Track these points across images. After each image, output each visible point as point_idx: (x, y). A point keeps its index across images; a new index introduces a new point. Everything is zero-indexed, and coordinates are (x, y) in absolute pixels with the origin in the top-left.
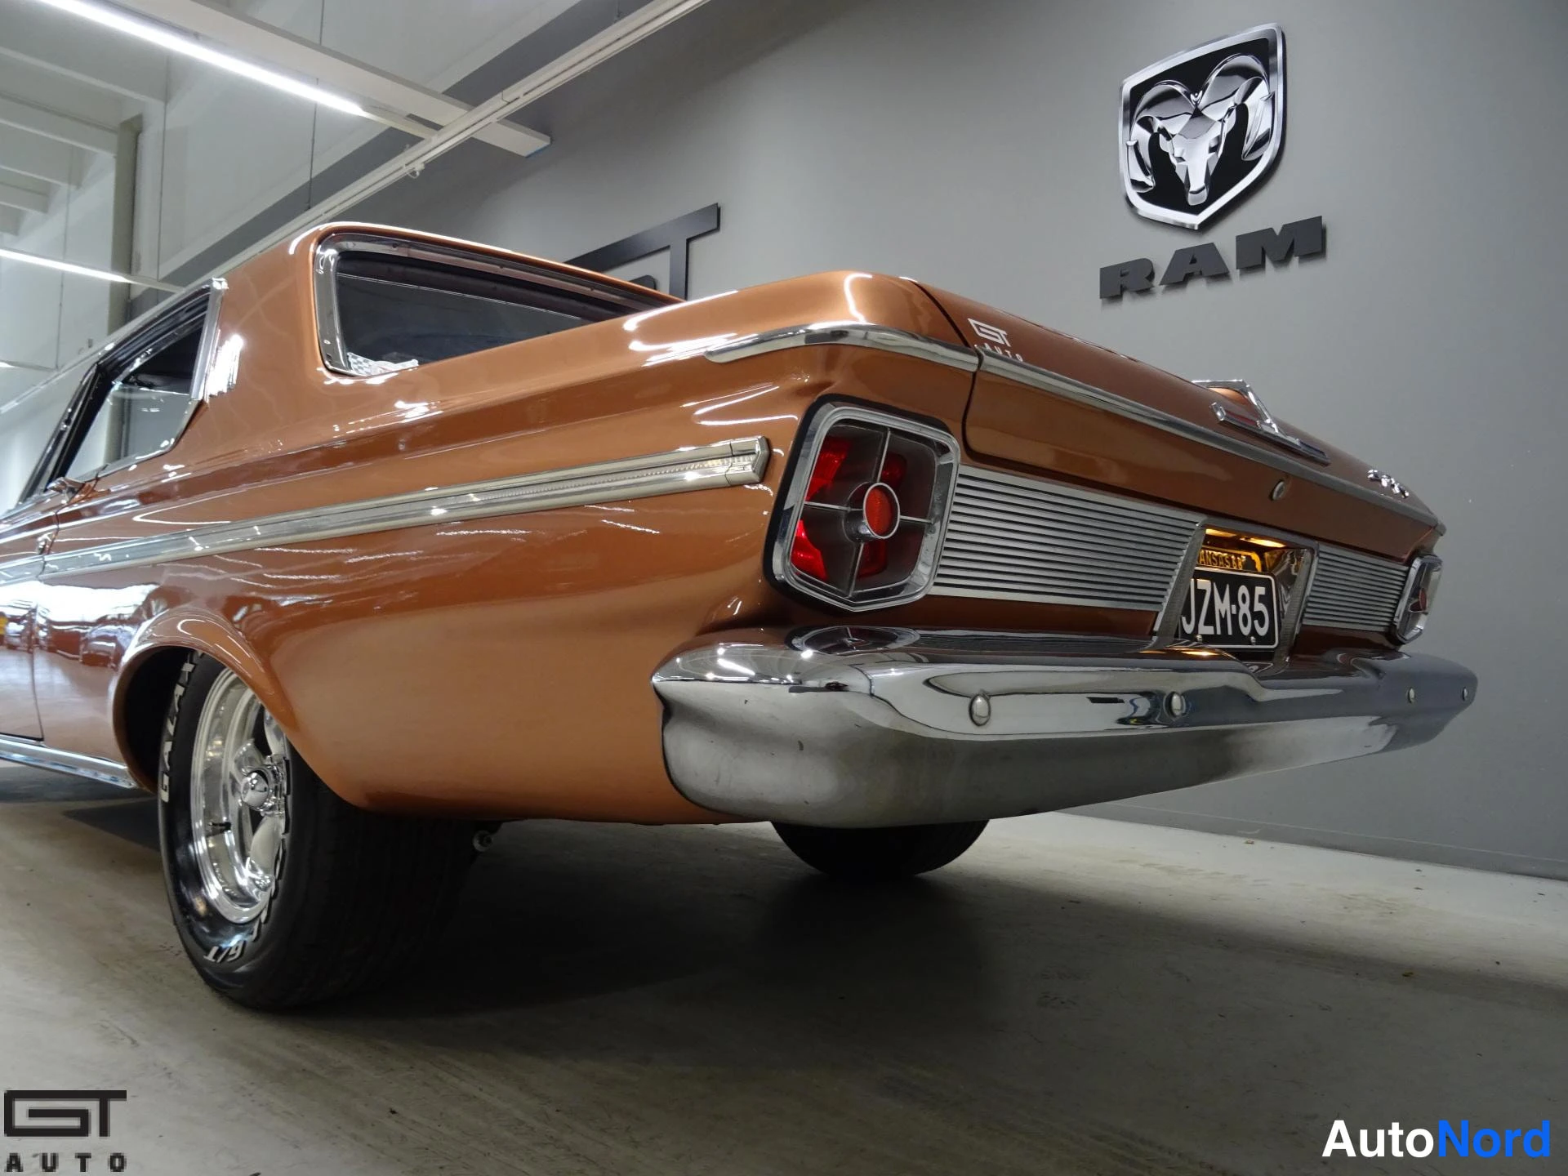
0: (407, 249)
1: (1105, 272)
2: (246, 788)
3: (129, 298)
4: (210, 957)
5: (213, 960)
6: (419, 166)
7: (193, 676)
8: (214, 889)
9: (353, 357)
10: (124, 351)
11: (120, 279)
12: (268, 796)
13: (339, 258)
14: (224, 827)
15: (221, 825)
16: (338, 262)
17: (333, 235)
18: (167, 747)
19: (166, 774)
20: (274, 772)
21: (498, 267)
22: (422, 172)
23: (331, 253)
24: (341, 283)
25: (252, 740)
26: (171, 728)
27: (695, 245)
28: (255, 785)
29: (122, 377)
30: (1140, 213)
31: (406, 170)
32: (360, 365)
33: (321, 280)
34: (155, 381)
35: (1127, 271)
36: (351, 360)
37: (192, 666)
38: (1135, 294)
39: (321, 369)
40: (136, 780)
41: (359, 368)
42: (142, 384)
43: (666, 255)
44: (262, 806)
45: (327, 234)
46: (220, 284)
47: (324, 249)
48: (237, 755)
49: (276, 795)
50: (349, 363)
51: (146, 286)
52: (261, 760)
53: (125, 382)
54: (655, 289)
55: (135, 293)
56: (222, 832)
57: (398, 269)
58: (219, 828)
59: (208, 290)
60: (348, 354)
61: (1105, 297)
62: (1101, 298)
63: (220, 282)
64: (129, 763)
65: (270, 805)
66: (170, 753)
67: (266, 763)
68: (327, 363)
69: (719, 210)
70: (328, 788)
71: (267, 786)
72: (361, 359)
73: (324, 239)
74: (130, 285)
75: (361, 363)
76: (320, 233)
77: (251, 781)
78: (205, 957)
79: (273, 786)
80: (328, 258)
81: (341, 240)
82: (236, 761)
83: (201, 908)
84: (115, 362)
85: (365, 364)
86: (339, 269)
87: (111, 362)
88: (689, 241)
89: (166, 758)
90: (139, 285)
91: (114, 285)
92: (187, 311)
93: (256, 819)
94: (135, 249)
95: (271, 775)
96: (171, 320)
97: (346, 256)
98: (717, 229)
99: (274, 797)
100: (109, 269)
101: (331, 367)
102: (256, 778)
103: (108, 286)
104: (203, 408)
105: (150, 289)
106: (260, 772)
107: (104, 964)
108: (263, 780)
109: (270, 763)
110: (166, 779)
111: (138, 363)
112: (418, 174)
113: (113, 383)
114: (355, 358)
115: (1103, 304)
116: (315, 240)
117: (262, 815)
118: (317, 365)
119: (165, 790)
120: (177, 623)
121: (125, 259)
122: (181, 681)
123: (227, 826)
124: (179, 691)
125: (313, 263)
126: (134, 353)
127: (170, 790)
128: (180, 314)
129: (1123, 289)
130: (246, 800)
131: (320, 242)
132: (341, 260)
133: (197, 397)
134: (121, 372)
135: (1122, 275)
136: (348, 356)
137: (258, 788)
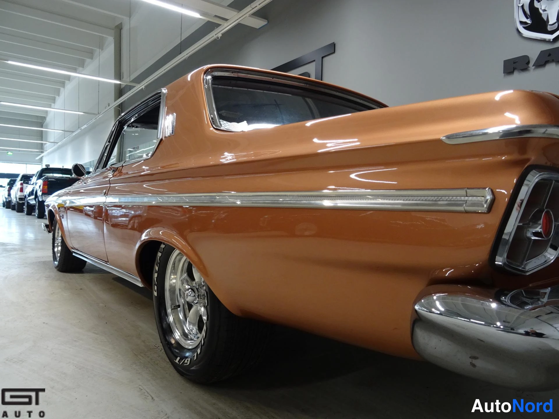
0: (237, 74)
1: (506, 62)
2: (187, 295)
3: (120, 87)
4: (177, 361)
5: (178, 363)
6: (220, 35)
7: (165, 249)
8: (177, 335)
9: (222, 122)
10: (128, 116)
11: (118, 82)
12: (195, 299)
13: (212, 79)
14: (178, 307)
15: (177, 306)
16: (212, 81)
17: (210, 70)
18: (156, 275)
19: (156, 286)
20: (197, 289)
21: (272, 78)
22: (221, 37)
23: (209, 77)
24: (214, 89)
25: (187, 273)
26: (157, 268)
27: (325, 59)
28: (190, 294)
29: (127, 125)
30: (524, 35)
31: (215, 37)
32: (225, 125)
33: (207, 90)
34: (139, 126)
35: (517, 61)
36: (221, 123)
37: (164, 246)
38: (520, 71)
39: (212, 129)
40: (143, 284)
41: (225, 126)
42: (133, 127)
43: (314, 63)
44: (193, 302)
45: (207, 70)
46: (164, 91)
47: (206, 76)
48: (181, 278)
49: (198, 298)
50: (221, 124)
51: (126, 84)
52: (191, 282)
53: (128, 126)
54: (309, 77)
55: (122, 87)
56: (177, 308)
57: (234, 82)
58: (176, 307)
59: (160, 93)
60: (220, 120)
61: (506, 73)
62: (504, 73)
63: (165, 90)
64: (141, 278)
65: (196, 302)
66: (157, 277)
67: (194, 285)
68: (214, 126)
69: (335, 45)
70: (224, 305)
71: (194, 294)
72: (225, 122)
73: (206, 72)
74: (120, 84)
75: (225, 124)
76: (205, 70)
77: (189, 292)
78: (175, 361)
79: (197, 294)
80: (208, 79)
81: (212, 72)
82: (181, 281)
83: (173, 342)
84: (125, 120)
85: (227, 124)
86: (212, 84)
87: (124, 119)
88: (323, 58)
89: (155, 279)
90: (123, 84)
91: (116, 85)
92: (151, 101)
93: (190, 306)
94: (121, 71)
95: (196, 290)
96: (146, 104)
97: (214, 78)
98: (334, 52)
99: (198, 299)
100: (113, 78)
101: (215, 127)
102: (191, 291)
103: (113, 86)
104: (162, 141)
105: (127, 85)
106: (192, 289)
107: (136, 355)
108: (193, 292)
109: (195, 285)
110: (156, 287)
111: (132, 120)
112: (219, 38)
113: (124, 127)
114: (223, 122)
115: (504, 76)
116: (203, 72)
117: (193, 305)
118: (210, 128)
119: (156, 291)
120: (160, 232)
121: (118, 75)
122: (160, 250)
123: (179, 306)
124: (159, 254)
125: (203, 83)
126: (131, 117)
127: (157, 291)
128: (149, 102)
129: (514, 69)
130: (187, 300)
131: (205, 73)
132: (212, 80)
133: (160, 137)
134: (127, 123)
135: (514, 63)
136: (220, 121)
137: (192, 295)
